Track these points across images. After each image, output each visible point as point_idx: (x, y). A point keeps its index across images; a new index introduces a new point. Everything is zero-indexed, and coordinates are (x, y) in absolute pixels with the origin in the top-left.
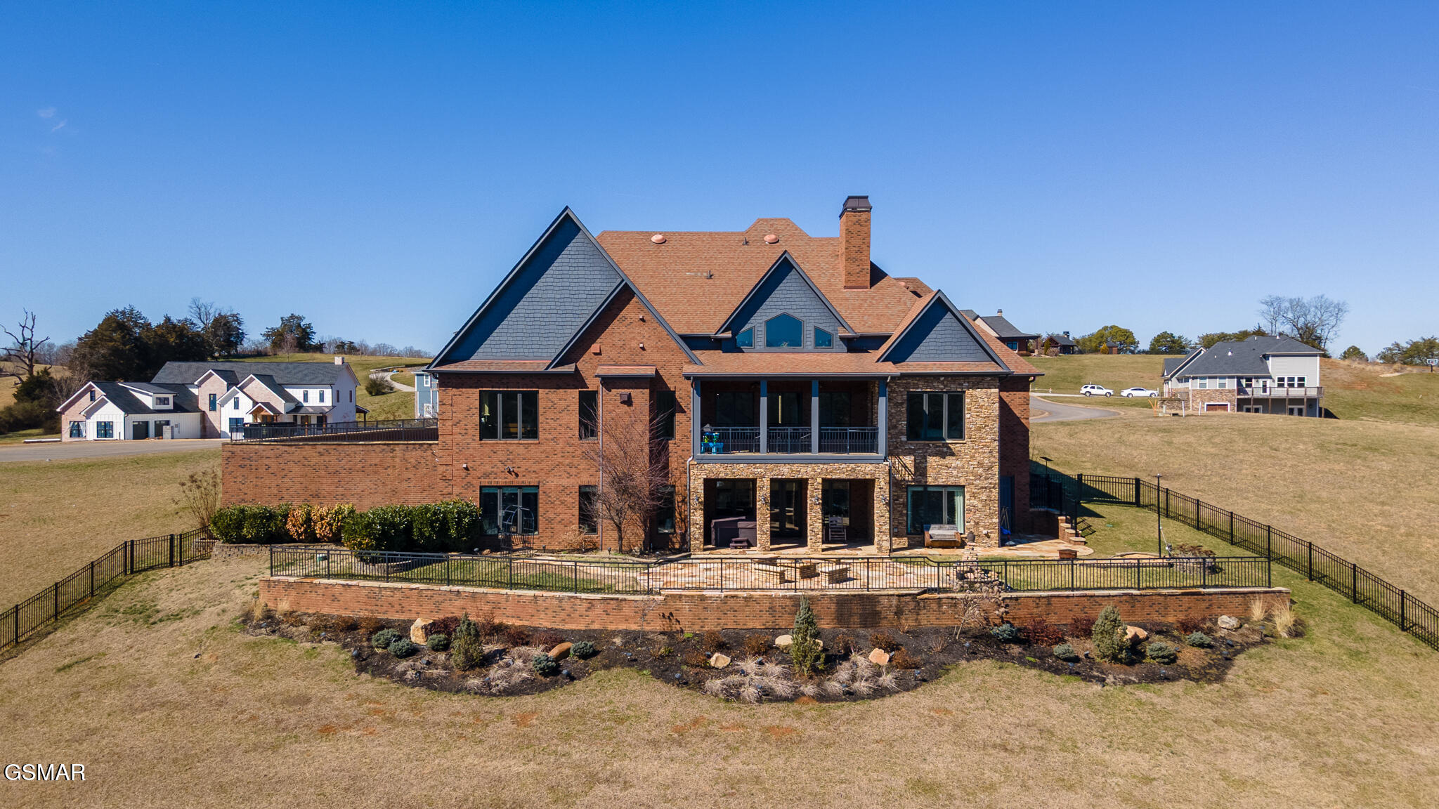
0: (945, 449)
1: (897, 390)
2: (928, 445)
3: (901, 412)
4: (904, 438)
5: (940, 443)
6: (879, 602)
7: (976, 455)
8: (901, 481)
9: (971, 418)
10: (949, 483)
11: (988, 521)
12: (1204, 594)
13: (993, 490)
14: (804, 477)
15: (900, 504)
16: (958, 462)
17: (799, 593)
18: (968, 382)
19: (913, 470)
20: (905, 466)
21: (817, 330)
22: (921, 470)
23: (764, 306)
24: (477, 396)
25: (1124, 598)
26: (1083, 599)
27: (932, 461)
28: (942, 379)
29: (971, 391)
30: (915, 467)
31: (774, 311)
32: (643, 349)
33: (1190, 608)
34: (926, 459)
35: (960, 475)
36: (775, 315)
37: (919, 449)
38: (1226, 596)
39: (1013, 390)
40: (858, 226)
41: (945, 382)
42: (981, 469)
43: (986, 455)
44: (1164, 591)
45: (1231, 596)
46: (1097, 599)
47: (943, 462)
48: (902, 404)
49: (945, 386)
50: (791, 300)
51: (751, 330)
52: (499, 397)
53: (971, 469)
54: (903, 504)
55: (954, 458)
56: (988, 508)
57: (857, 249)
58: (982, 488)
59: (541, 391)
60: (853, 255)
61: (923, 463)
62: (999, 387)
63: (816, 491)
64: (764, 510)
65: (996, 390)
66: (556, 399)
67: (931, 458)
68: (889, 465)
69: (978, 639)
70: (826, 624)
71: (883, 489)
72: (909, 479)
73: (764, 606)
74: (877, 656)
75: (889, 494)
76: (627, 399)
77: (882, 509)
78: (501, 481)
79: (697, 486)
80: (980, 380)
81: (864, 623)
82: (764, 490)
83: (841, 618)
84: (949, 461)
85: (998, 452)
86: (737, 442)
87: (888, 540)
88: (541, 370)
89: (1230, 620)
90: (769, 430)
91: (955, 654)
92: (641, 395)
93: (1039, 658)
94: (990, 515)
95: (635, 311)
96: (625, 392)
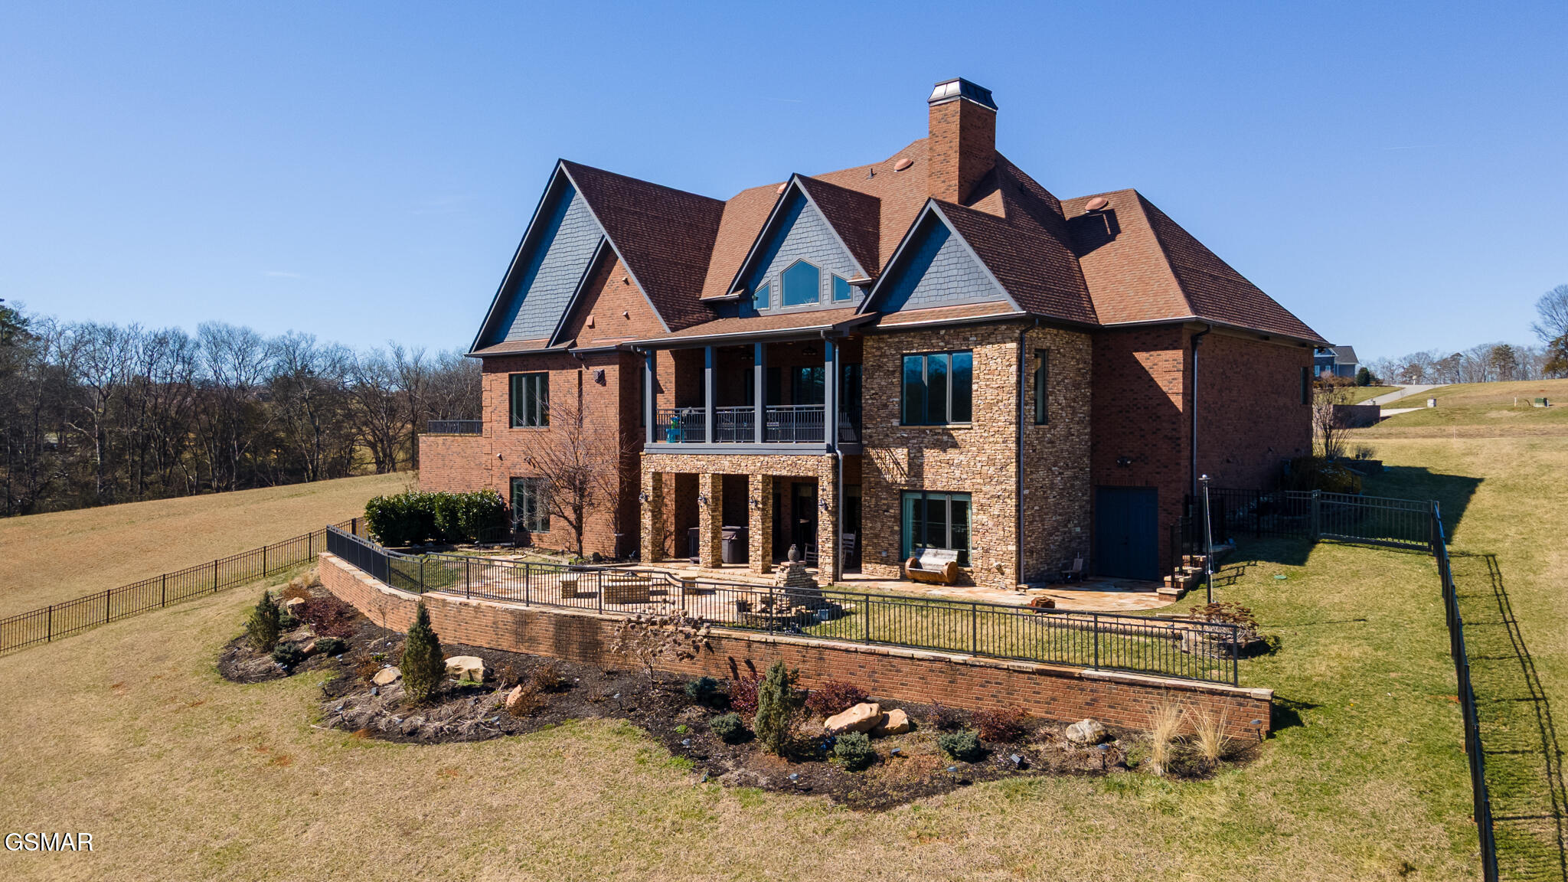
0: (945, 438)
1: (888, 352)
2: (924, 432)
3: (892, 383)
4: (895, 422)
5: (939, 429)
6: (601, 629)
7: (986, 446)
8: (892, 484)
9: (982, 392)
10: (951, 489)
11: (1002, 548)
12: (1081, 678)
13: (1009, 501)
14: (744, 473)
15: (891, 517)
16: (962, 457)
17: (532, 608)
18: (976, 335)
19: (906, 469)
20: (897, 463)
21: (833, 276)
22: (916, 469)
23: (779, 254)
24: (507, 381)
25: (938, 665)
26: (871, 658)
27: (930, 455)
28: (942, 332)
29: (979, 348)
30: (909, 465)
31: (790, 257)
32: (627, 316)
33: (1054, 699)
34: (922, 452)
35: (964, 476)
36: (790, 263)
37: (914, 438)
38: (1126, 687)
39: (1156, 348)
40: (944, 125)
41: (947, 337)
42: (992, 468)
43: (998, 446)
44: (1005, 664)
45: (1137, 689)
46: (895, 662)
47: (943, 456)
48: (894, 372)
49: (947, 343)
50: (808, 240)
51: (767, 284)
52: (524, 379)
53: (979, 468)
54: (894, 517)
55: (957, 451)
56: (1000, 527)
57: (942, 157)
58: (992, 496)
59: (550, 372)
60: (937, 167)
61: (918, 458)
62: (1021, 341)
63: (756, 491)
64: (705, 515)
65: (1014, 345)
66: (561, 381)
67: (927, 453)
68: (836, 458)
69: (677, 694)
70: (544, 651)
71: (826, 492)
72: (901, 480)
73: (489, 619)
74: (514, 695)
75: (835, 497)
76: (601, 379)
77: (824, 520)
78: (523, 470)
79: (647, 482)
80: (988, 329)
81: (584, 655)
82: (706, 489)
83: (560, 645)
84: (952, 453)
85: (1018, 441)
86: (691, 431)
87: (835, 565)
88: (543, 348)
89: (1085, 728)
90: (714, 411)
91: (607, 707)
92: (613, 372)
93: (700, 729)
94: (1003, 540)
95: (622, 270)
96: (599, 369)
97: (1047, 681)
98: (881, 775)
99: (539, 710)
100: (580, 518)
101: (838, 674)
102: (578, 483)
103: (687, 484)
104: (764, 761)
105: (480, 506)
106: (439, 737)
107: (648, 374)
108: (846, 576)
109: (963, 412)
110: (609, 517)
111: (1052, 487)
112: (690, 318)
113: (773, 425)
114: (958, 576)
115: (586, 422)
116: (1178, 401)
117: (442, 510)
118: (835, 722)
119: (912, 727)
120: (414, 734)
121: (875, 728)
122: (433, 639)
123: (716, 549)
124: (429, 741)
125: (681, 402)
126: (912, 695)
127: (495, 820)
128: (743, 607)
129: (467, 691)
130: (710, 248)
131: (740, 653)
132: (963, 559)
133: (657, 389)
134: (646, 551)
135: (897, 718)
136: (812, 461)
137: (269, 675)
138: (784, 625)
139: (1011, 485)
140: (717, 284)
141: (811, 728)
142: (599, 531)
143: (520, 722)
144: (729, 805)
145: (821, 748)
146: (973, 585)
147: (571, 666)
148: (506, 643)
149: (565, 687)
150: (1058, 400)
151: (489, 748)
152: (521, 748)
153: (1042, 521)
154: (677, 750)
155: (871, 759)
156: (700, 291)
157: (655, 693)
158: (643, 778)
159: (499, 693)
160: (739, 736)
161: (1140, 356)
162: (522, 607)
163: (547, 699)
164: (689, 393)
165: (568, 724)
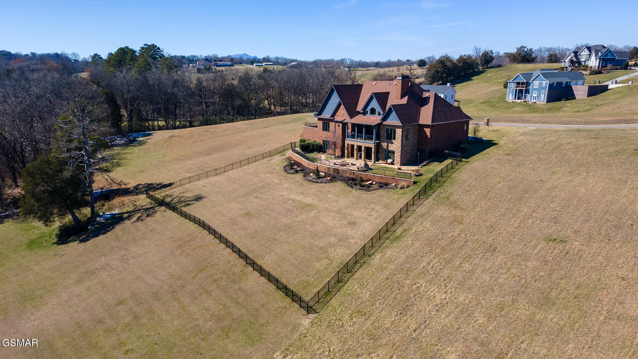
1: (384, 128)
2: (389, 141)
3: (385, 132)
4: (385, 139)
5: (391, 141)
7: (397, 144)
8: (384, 148)
9: (397, 136)
10: (393, 150)
13: (400, 153)
14: (361, 145)
18: (396, 128)
20: (385, 145)
21: (378, 111)
23: (370, 105)
24: (322, 122)
28: (391, 126)
30: (387, 146)
32: (343, 115)
33: (393, 181)
35: (394, 148)
36: (371, 108)
37: (387, 142)
38: (400, 180)
39: (427, 128)
42: (398, 148)
43: (399, 144)
44: (388, 177)
47: (391, 145)
49: (392, 128)
50: (374, 104)
51: (367, 111)
52: (325, 123)
53: (396, 147)
54: (384, 154)
56: (399, 156)
57: (398, 89)
58: (398, 152)
59: (330, 123)
60: (398, 91)
62: (402, 129)
63: (363, 149)
64: (355, 152)
65: (401, 129)
66: (332, 124)
67: (389, 144)
68: (375, 145)
69: (349, 179)
70: (332, 173)
71: (373, 150)
72: (386, 148)
73: (324, 168)
74: (329, 178)
75: (375, 151)
76: (339, 126)
77: (373, 154)
78: (325, 139)
79: (346, 145)
80: (398, 127)
81: (337, 174)
82: (355, 147)
83: (334, 172)
84: (393, 145)
85: (401, 144)
86: (353, 137)
87: (374, 161)
88: (329, 118)
89: (394, 184)
90: (357, 135)
91: (340, 180)
92: (341, 125)
93: (351, 183)
94: (399, 158)
95: (342, 107)
96: (338, 124)
97: (392, 179)
98: (370, 188)
99: (332, 180)
100: (335, 150)
101: (369, 178)
102: (335, 144)
103: (353, 146)
104: (358, 187)
105: (318, 145)
106: (320, 183)
107: (347, 127)
108: (376, 162)
109: (394, 139)
110: (340, 149)
111: (408, 150)
112: (354, 115)
113: (366, 137)
114: (392, 163)
115: (336, 133)
116: (429, 136)
117: (311, 146)
118: (367, 183)
119: (376, 184)
120: (317, 182)
121: (371, 184)
122: (318, 171)
123: (357, 157)
124: (319, 183)
125: (352, 132)
126: (377, 180)
127: (329, 191)
128: (358, 168)
129: (323, 177)
130: (359, 98)
131: (357, 175)
132: (394, 160)
133: (348, 128)
134: (346, 156)
135: (374, 183)
136: (371, 145)
137: (293, 173)
138: (363, 171)
139: (400, 151)
140: (360, 108)
141: (364, 184)
142: (338, 152)
143: (330, 181)
144: (354, 191)
145: (364, 186)
146: (394, 165)
147: (336, 175)
148: (327, 171)
149: (335, 177)
150: (410, 136)
151: (327, 184)
152: (331, 184)
153: (406, 155)
154: (348, 185)
155: (370, 187)
156: (356, 109)
157: (346, 179)
158: (345, 188)
159: (327, 178)
160: (356, 184)
161: (425, 129)
162: (329, 166)
163: (333, 179)
164: (353, 130)
165: (336, 182)
